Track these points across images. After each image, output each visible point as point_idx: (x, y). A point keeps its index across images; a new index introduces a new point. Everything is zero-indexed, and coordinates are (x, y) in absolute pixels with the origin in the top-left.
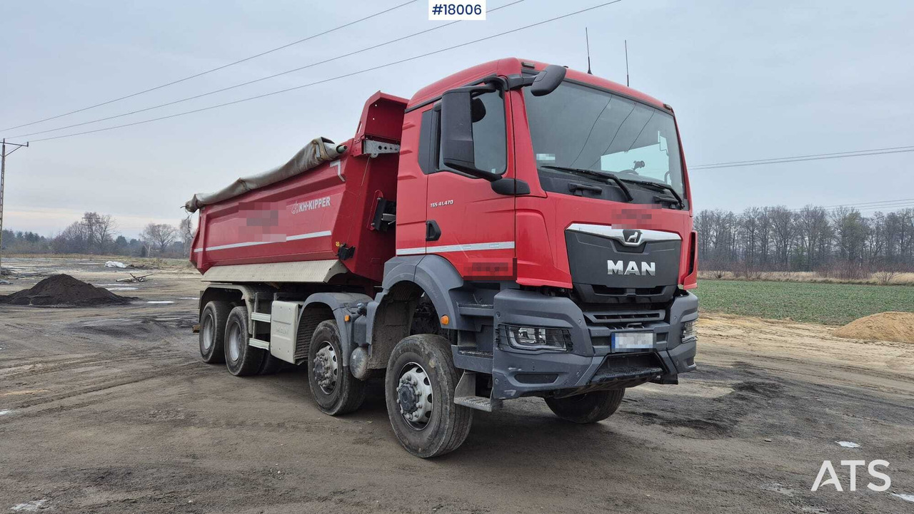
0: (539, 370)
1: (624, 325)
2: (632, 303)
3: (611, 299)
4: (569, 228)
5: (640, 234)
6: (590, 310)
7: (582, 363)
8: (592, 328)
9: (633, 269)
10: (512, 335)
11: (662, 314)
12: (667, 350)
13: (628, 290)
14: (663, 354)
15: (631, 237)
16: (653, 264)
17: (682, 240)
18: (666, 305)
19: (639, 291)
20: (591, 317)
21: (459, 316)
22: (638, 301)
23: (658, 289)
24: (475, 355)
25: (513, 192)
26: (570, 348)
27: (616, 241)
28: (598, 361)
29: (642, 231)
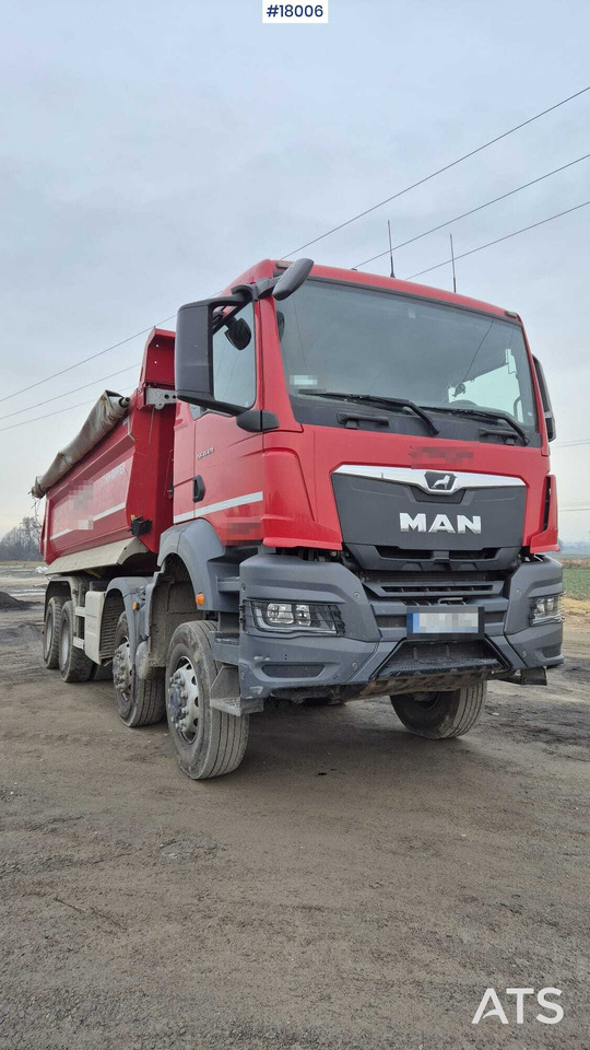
0: (292, 659)
1: (434, 600)
2: (446, 570)
3: (410, 565)
4: (338, 471)
5: (452, 479)
6: (374, 580)
7: (360, 651)
8: (376, 604)
9: (442, 524)
10: (259, 613)
11: (498, 587)
12: (505, 635)
13: (435, 553)
14: (500, 641)
15: (438, 482)
16: (477, 519)
17: (527, 485)
18: (505, 575)
19: (453, 554)
20: (377, 589)
21: (217, 593)
22: (454, 569)
23: (490, 552)
24: (230, 643)
25: (259, 428)
26: (342, 630)
27: (415, 488)
28: (387, 648)
29: (455, 474)
